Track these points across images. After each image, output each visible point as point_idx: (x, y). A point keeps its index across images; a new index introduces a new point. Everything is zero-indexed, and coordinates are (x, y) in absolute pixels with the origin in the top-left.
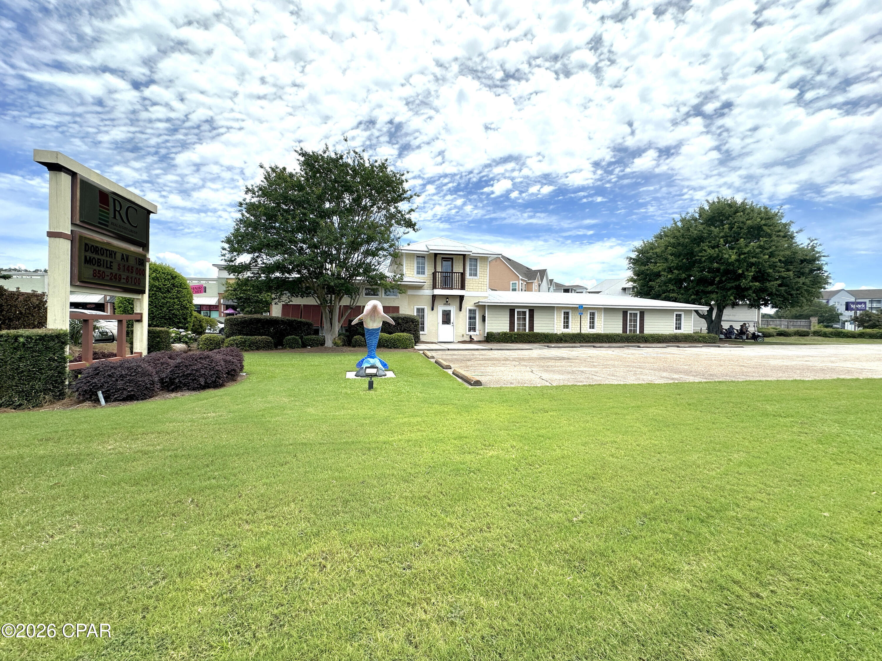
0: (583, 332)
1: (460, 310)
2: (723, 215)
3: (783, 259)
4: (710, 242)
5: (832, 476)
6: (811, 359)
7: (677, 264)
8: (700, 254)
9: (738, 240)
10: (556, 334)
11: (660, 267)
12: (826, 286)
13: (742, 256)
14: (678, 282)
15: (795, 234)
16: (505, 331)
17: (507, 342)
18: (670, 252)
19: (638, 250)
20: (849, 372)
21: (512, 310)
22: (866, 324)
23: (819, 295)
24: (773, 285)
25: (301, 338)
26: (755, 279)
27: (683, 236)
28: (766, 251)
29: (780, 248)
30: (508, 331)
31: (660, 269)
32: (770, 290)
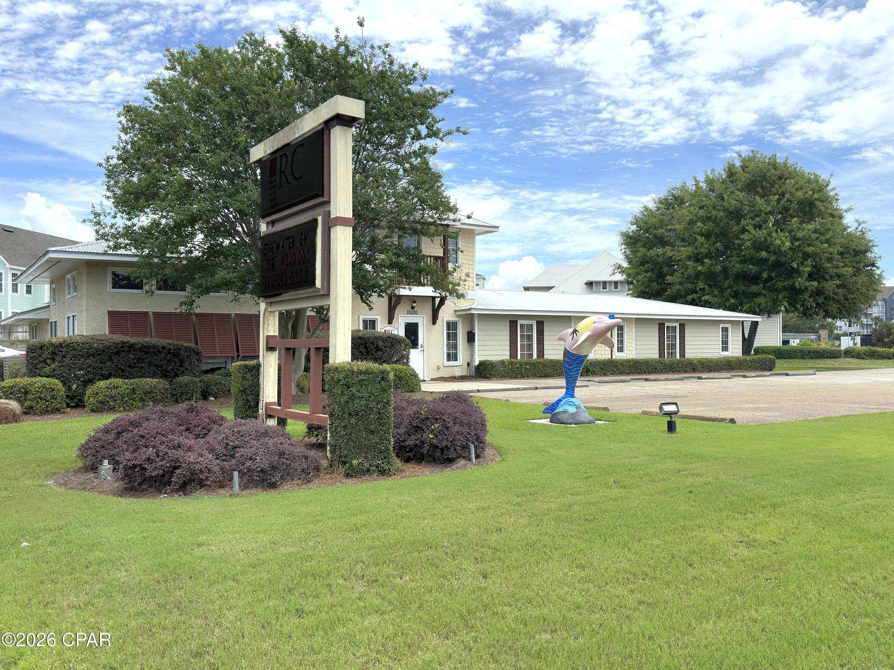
1: (434, 322)
8: (742, 237)
13: (796, 244)
15: (843, 214)
16: (503, 358)
18: (698, 230)
21: (513, 322)
30: (508, 357)
32: (827, 293)
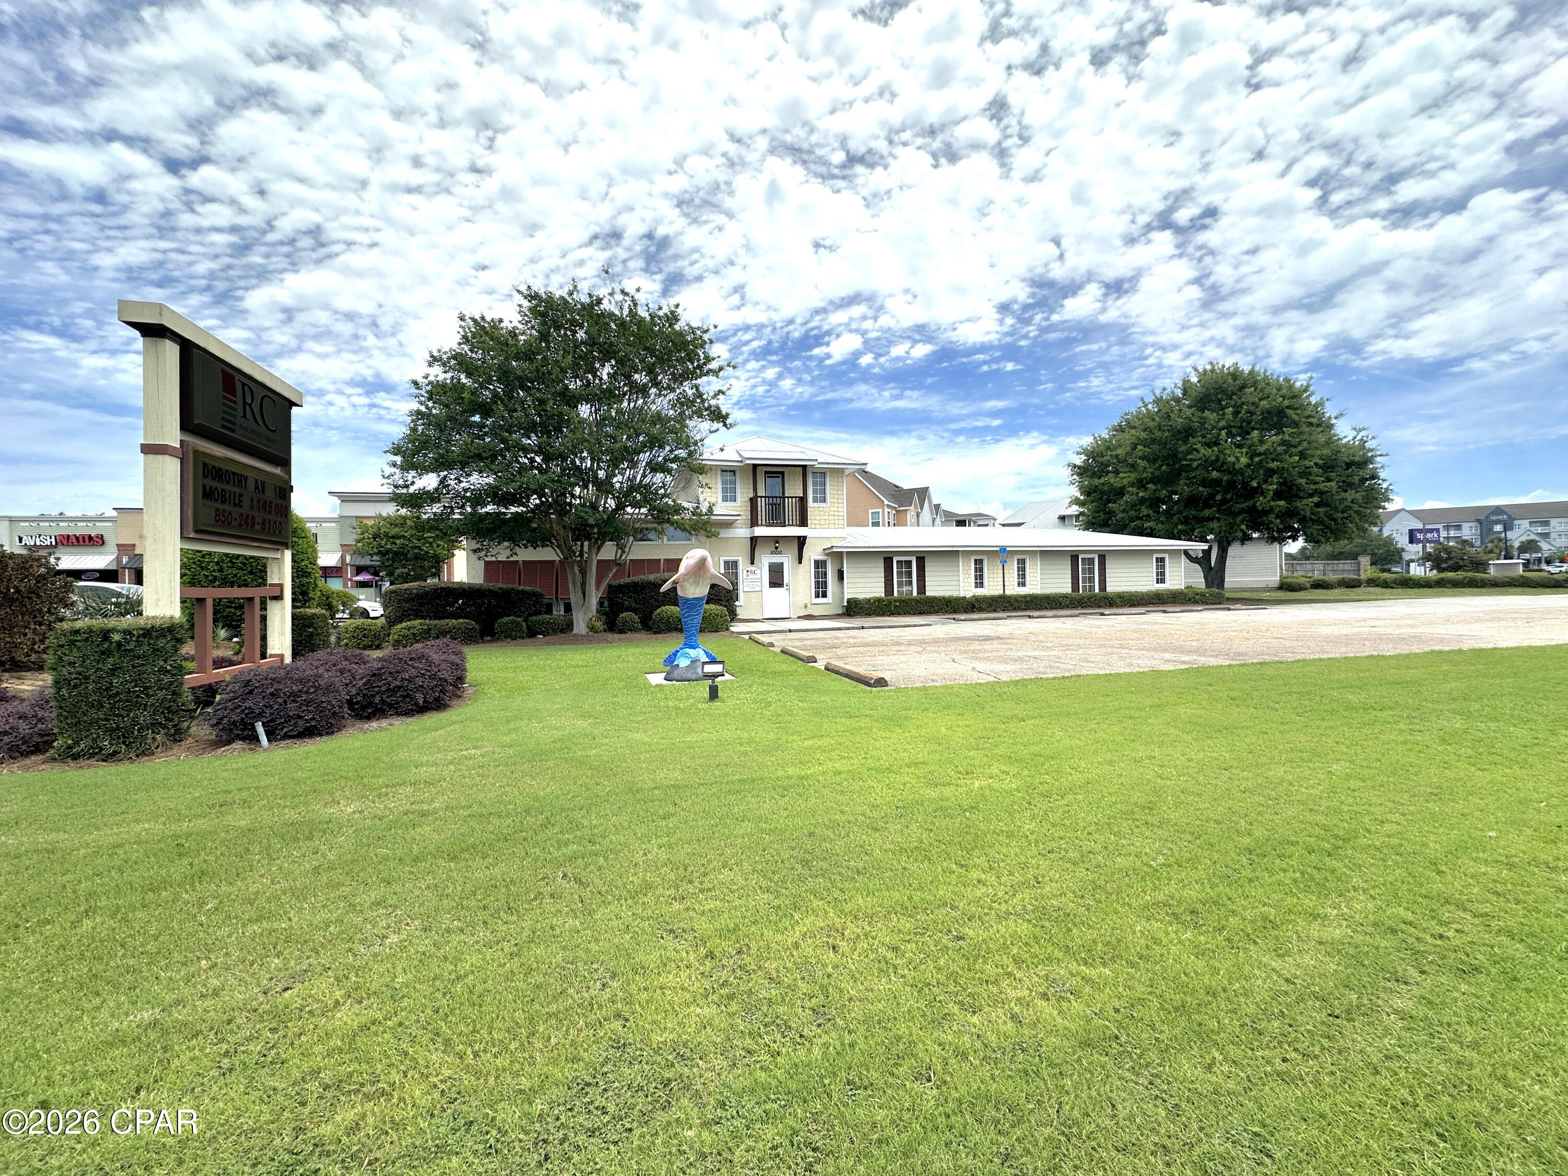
0: (1008, 592)
1: (800, 562)
2: (1223, 392)
3: (1321, 462)
4: (1203, 437)
5: (1479, 785)
6: (1378, 623)
7: (1153, 473)
8: (1189, 457)
9: (1248, 433)
10: (964, 598)
11: (1125, 478)
12: (1386, 505)
13: (1257, 459)
14: (1155, 502)
15: (1333, 421)
16: (878, 595)
17: (883, 615)
18: (1140, 454)
19: (1085, 452)
20: (1442, 641)
21: (887, 559)
22: (1444, 566)
23: (1375, 520)
24: (1306, 505)
25: (526, 620)
26: (1278, 495)
27: (1159, 427)
28: (1293, 450)
29: (1314, 445)
30: (884, 595)
31: (1125, 482)
32: (1302, 513)
